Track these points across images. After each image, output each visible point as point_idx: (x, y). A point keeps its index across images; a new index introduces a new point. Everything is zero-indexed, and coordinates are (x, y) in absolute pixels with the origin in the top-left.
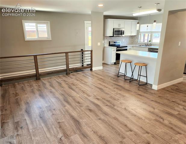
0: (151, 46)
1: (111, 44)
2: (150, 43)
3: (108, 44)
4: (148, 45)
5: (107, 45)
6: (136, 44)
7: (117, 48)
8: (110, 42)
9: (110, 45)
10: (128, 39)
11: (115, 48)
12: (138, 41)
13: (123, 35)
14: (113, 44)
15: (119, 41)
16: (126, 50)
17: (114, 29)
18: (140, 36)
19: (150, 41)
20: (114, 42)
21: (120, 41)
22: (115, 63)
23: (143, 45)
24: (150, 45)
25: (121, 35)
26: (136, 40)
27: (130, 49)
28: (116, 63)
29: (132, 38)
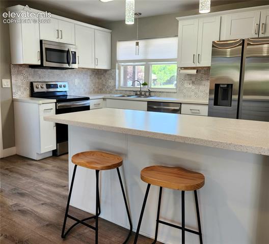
0: (150, 96)
1: (36, 90)
2: (146, 88)
3: (28, 92)
4: (143, 93)
5: (21, 94)
6: (110, 93)
7: (58, 101)
8: (32, 84)
9: (34, 95)
10: (88, 80)
11: (51, 104)
12: (115, 85)
13: (74, 66)
14: (45, 90)
15: (62, 84)
16: (87, 108)
17: (41, 41)
18: (117, 71)
19: (145, 84)
20: (49, 86)
21: (66, 84)
22: (54, 152)
23: (128, 93)
24: (147, 94)
25: (68, 63)
26: (110, 83)
27: (98, 106)
28: (58, 154)
29: (98, 78)
